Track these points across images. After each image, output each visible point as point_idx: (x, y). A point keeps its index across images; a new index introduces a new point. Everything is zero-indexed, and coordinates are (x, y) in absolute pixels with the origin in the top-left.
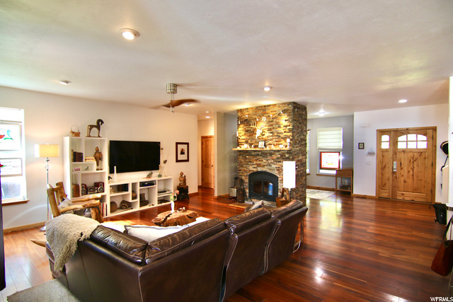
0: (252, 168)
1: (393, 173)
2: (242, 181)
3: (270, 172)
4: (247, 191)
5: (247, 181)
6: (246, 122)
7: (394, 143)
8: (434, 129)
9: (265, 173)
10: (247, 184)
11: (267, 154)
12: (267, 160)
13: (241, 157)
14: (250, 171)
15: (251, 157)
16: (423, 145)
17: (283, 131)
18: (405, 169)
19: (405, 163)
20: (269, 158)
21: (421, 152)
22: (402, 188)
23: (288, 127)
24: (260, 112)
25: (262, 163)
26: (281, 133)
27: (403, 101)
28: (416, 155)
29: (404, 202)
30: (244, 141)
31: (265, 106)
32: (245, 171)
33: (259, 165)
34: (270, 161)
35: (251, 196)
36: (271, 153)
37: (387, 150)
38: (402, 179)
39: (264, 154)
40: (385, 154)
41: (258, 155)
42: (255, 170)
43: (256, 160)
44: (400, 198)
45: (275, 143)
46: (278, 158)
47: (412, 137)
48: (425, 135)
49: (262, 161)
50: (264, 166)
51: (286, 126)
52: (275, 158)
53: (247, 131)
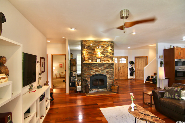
0: (92, 73)
1: (119, 71)
2: (86, 81)
3: (103, 74)
4: (89, 86)
5: (90, 80)
6: (89, 48)
7: (119, 61)
8: (128, 57)
9: (100, 75)
10: (89, 82)
11: (101, 65)
12: (101, 68)
13: (85, 67)
14: (91, 74)
15: (92, 67)
16: (125, 62)
17: (109, 54)
18: (121, 69)
19: (121, 68)
20: (102, 67)
21: (125, 64)
22: (121, 76)
23: (112, 53)
24: (97, 44)
25: (98, 70)
26: (109, 55)
27: (129, 48)
28: (124, 65)
29: (121, 80)
30: (87, 58)
31: (100, 41)
32: (88, 75)
33: (96, 71)
34: (103, 69)
35: (92, 88)
36: (104, 65)
37: (117, 64)
38: (121, 72)
39: (100, 65)
40: (116, 65)
41: (96, 66)
42: (94, 74)
43: (95, 69)
44: (120, 79)
45: (106, 60)
46: (107, 67)
47: (123, 59)
48: (126, 59)
49: (99, 69)
50: (99, 71)
51: (111, 52)
52: (105, 67)
53: (89, 53)
